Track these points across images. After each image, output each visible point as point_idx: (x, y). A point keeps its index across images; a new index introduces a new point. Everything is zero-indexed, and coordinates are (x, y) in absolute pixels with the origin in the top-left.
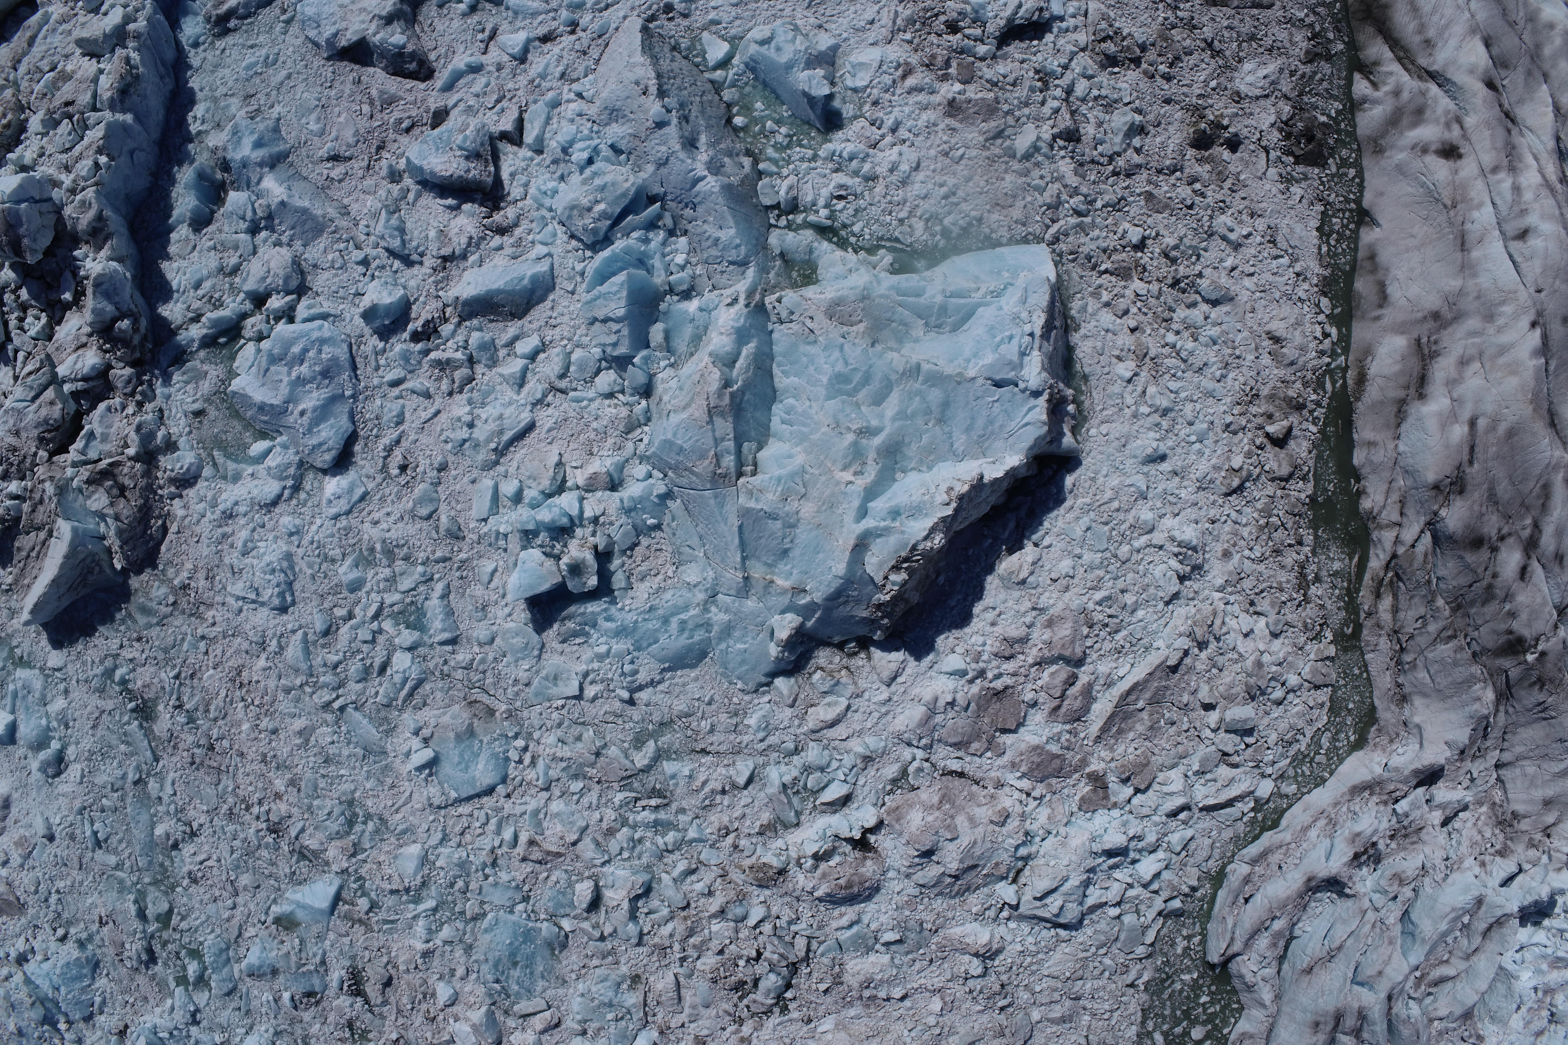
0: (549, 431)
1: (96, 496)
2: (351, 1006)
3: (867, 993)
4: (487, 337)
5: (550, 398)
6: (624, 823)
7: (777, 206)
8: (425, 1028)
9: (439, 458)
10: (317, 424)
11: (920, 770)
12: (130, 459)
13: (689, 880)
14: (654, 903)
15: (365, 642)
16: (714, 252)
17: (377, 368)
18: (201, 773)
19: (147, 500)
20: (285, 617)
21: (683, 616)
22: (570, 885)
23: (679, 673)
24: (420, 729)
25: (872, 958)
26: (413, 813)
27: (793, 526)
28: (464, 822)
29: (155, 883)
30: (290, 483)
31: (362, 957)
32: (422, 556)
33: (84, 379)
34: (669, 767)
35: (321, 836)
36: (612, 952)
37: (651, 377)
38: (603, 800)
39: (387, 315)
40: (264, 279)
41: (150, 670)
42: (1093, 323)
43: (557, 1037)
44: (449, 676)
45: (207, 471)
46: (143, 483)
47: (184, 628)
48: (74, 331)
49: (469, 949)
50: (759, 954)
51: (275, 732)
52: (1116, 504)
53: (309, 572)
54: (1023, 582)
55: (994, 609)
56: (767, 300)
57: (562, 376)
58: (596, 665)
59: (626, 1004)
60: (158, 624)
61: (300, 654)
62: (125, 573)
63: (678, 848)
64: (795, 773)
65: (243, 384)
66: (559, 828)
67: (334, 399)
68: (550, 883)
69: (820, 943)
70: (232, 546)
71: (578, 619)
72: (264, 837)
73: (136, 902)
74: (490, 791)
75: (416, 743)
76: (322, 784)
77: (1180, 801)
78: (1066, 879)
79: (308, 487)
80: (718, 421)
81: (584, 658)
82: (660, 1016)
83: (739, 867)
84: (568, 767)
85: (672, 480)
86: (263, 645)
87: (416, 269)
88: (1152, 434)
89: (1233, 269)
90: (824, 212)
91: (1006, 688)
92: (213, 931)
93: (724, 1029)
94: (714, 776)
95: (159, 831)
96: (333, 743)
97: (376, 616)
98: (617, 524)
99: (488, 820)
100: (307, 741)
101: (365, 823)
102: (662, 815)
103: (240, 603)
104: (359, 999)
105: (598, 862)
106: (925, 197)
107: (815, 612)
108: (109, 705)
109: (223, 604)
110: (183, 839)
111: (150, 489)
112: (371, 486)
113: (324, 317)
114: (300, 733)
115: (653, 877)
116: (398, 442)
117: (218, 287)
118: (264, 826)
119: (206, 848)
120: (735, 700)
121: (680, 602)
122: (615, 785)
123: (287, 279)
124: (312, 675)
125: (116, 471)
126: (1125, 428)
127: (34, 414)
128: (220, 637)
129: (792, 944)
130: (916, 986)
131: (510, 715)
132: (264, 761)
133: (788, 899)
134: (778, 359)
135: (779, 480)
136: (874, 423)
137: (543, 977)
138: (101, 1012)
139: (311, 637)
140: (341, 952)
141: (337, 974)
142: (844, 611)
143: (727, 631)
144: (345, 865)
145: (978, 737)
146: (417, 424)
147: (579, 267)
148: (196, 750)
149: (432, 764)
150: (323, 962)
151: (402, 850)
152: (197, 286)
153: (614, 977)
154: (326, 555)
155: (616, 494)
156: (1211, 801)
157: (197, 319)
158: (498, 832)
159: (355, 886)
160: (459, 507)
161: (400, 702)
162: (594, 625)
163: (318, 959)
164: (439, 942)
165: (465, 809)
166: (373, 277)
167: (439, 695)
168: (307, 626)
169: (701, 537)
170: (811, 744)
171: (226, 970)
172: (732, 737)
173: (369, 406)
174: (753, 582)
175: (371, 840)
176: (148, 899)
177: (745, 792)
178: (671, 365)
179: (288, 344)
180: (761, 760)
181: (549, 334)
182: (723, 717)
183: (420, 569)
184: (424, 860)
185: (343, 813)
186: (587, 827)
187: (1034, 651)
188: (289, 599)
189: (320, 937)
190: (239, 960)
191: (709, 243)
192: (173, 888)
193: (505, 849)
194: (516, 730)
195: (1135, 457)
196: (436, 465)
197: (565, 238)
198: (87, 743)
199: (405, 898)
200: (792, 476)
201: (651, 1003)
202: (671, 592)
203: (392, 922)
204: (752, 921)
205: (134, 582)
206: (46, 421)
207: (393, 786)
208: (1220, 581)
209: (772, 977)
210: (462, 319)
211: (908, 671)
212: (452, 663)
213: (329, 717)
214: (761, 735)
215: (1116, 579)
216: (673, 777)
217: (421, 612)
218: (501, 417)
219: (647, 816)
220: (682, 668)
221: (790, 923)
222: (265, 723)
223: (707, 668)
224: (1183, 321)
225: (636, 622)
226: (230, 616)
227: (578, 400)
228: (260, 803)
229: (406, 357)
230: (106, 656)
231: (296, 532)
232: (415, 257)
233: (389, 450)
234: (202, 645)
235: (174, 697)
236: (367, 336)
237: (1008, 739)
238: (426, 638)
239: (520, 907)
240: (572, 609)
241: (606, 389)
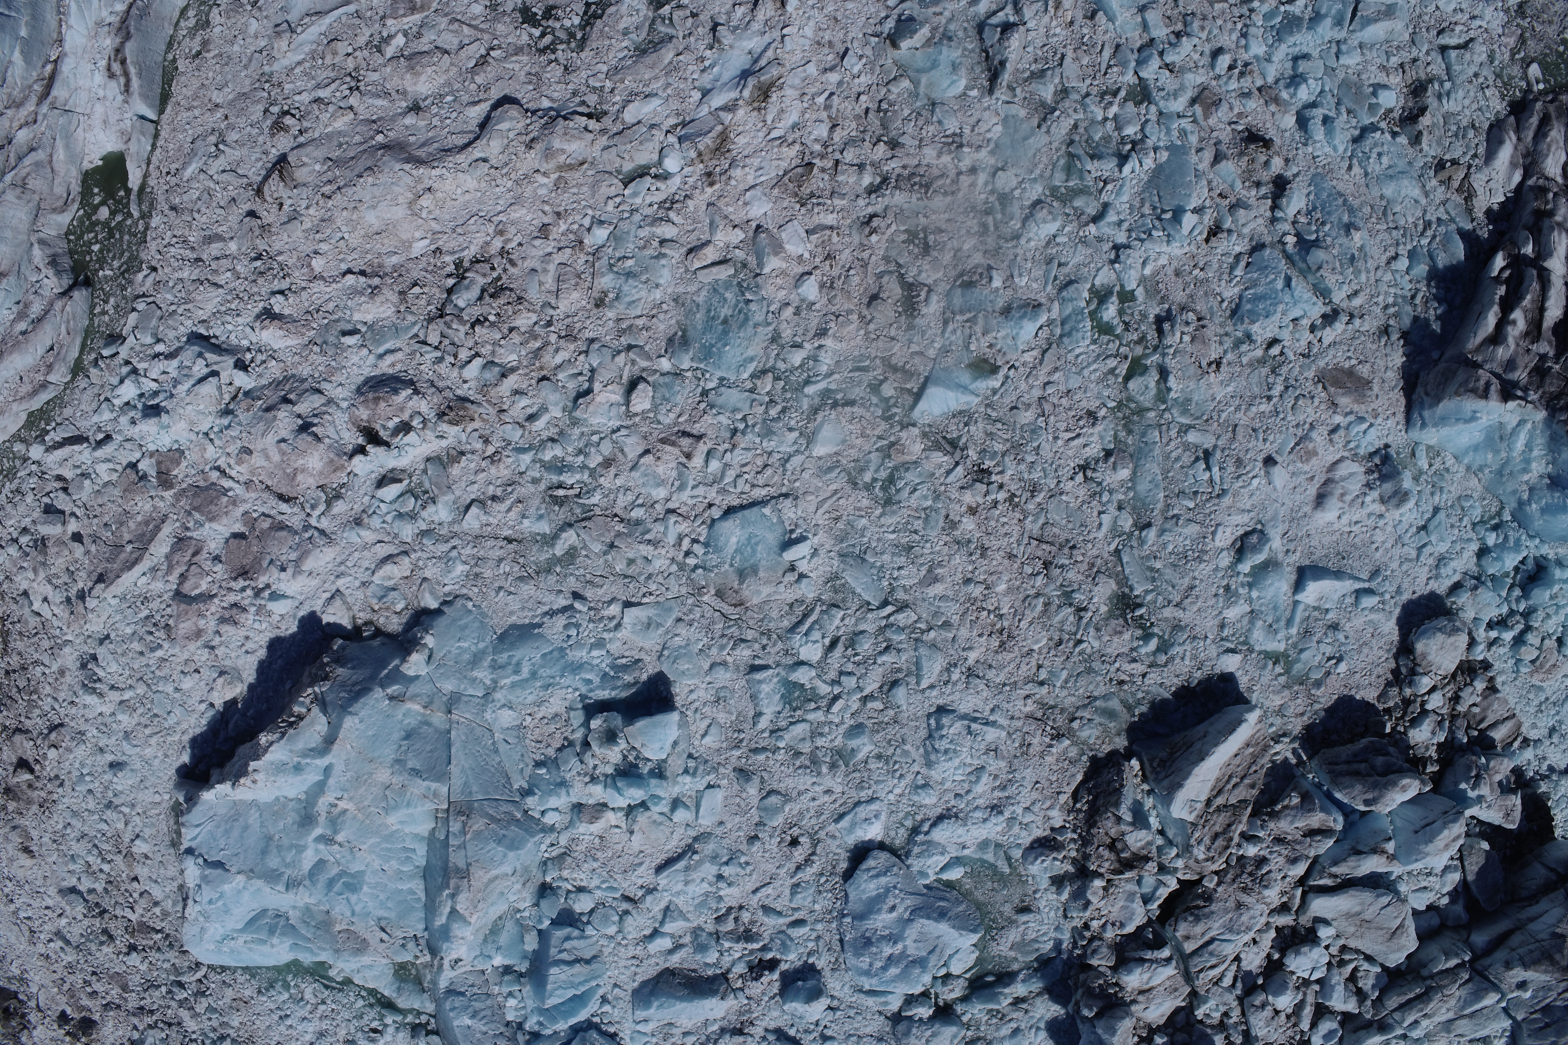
0: (641, 864)
1: (1139, 844)
2: (920, 272)
3: (376, 281)
4: (698, 957)
5: (640, 893)
6: (593, 473)
7: (429, 1033)
8: (840, 247)
9: (754, 849)
10: (879, 896)
11: (313, 507)
12: (1101, 875)
13: (535, 409)
14: (572, 385)
15: (850, 674)
16: (478, 1005)
17: (818, 938)
18: (1064, 536)
19: (1088, 832)
20: (941, 702)
21: (517, 678)
22: (655, 408)
23: (527, 621)
24: (797, 581)
25: (369, 318)
26: (818, 489)
27: (398, 761)
28: (761, 479)
29: (1141, 411)
30: (920, 838)
31: (897, 329)
32: (781, 756)
33: (1143, 961)
34: (545, 527)
35: (928, 466)
36: (621, 333)
37: (537, 905)
38: (612, 497)
39: (799, 990)
40: (934, 1035)
41: (1111, 650)
42: (167, 890)
43: (693, 237)
44: (762, 634)
45: (1017, 854)
46: (1090, 850)
47: (1065, 693)
48: (1152, 1007)
49: (775, 338)
50: (473, 326)
51: (967, 581)
52: (148, 731)
53: (907, 747)
54: (222, 673)
55: (247, 652)
56: (428, 958)
57: (626, 912)
58: (606, 635)
59: (611, 276)
60: (1096, 698)
61: (925, 664)
62: (1129, 754)
63: (543, 442)
64: (424, 514)
65: (961, 940)
66: (660, 470)
67: (860, 917)
68: (677, 410)
69: (416, 335)
70: (996, 777)
71: (620, 683)
72: (997, 465)
73: (1169, 390)
74: (730, 511)
75: (803, 567)
76: (918, 524)
77: (100, 453)
78: (189, 391)
79: (902, 831)
80: (462, 864)
81: (619, 644)
82: (581, 261)
83: (483, 420)
84: (643, 534)
85: (518, 810)
86: (971, 673)
87: (772, 1025)
88: (119, 788)
89: (60, 915)
90: (389, 1020)
91: (235, 579)
92: (1077, 356)
93: (520, 244)
94: (500, 516)
95: (1124, 473)
96: (900, 568)
97: (836, 698)
98: (574, 772)
99: (735, 481)
100: (930, 571)
101: (875, 480)
102: (555, 478)
103: (992, 718)
104: (911, 280)
105: (624, 432)
106: (304, 1019)
107: (387, 676)
108: (1168, 612)
109: (1012, 718)
110: (1097, 461)
111: (1085, 841)
112: (832, 828)
113: (871, 993)
114: (936, 580)
115: (570, 412)
116: (798, 868)
117: (993, 1028)
118: (994, 478)
119: (1070, 453)
120: (476, 590)
121: (518, 692)
122: (598, 511)
123: (907, 1034)
124: (916, 640)
125: (1117, 865)
126: (140, 796)
127: (1215, 927)
128: (1020, 684)
129: (443, 335)
130: (334, 285)
131: (700, 590)
132: (984, 550)
133: (441, 384)
134: (419, 905)
135: (408, 805)
136: (321, 847)
137: (698, 305)
138: (1238, 256)
139: (912, 680)
140: (923, 333)
141: (932, 308)
142: (360, 675)
143: (476, 660)
144: (904, 434)
145: (263, 532)
146: (777, 883)
147: (607, 1008)
148: (1067, 562)
149: (788, 544)
150: (946, 322)
151: (835, 450)
152: (1016, 1032)
153: (621, 307)
154: (887, 763)
155: (575, 800)
156: (77, 448)
157: (1018, 1001)
158: (727, 466)
159: (895, 410)
160: (738, 800)
161: (818, 609)
162: (605, 674)
163: (950, 327)
164: (807, 345)
165: (759, 493)
166: (817, 1024)
167: (774, 614)
168: (916, 691)
169: (496, 751)
170: (409, 540)
171: (1067, 312)
172: (482, 553)
173: (828, 904)
174: (443, 708)
175: (869, 462)
176: (1153, 392)
177: (473, 496)
178: (519, 911)
179: (903, 976)
180: (456, 528)
181: (639, 951)
182: (488, 574)
183: (781, 744)
184: (810, 438)
185: (898, 491)
186: (633, 468)
187: (213, 609)
188: (932, 721)
189: (945, 351)
190: (1050, 323)
191: (483, 1013)
192: (1120, 405)
193: (721, 448)
194: (693, 576)
195: (132, 770)
196: (758, 844)
197: (621, 1035)
198: (1203, 570)
199: (839, 396)
200: (396, 808)
201: (587, 276)
202: (528, 701)
203: (859, 369)
204: (478, 362)
205: (1121, 743)
206: (1198, 919)
207: (837, 519)
208: (67, 650)
209: (461, 303)
210: (724, 976)
211: (320, 602)
212: (757, 646)
213: (900, 595)
214: (454, 553)
215: (147, 665)
216: (541, 517)
217: (786, 699)
218: (687, 883)
219: (568, 479)
220: (523, 626)
221: (440, 360)
222: (977, 591)
223: (501, 623)
224: (97, 879)
225: (562, 676)
226: (1005, 705)
227: (611, 888)
228: (996, 503)
229: (784, 948)
230: (1165, 665)
231: (917, 788)
232: (771, 1037)
233: (808, 861)
234: (1043, 675)
235: (1085, 621)
236: (827, 969)
237: (238, 528)
238: (783, 673)
239: (710, 385)
240: (624, 694)
241: (582, 896)
